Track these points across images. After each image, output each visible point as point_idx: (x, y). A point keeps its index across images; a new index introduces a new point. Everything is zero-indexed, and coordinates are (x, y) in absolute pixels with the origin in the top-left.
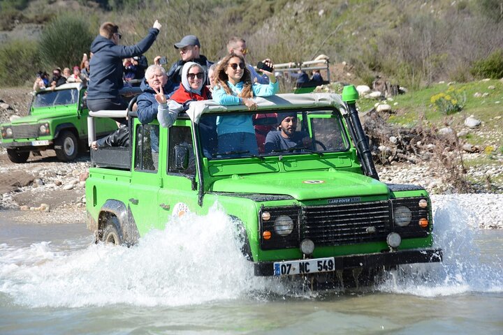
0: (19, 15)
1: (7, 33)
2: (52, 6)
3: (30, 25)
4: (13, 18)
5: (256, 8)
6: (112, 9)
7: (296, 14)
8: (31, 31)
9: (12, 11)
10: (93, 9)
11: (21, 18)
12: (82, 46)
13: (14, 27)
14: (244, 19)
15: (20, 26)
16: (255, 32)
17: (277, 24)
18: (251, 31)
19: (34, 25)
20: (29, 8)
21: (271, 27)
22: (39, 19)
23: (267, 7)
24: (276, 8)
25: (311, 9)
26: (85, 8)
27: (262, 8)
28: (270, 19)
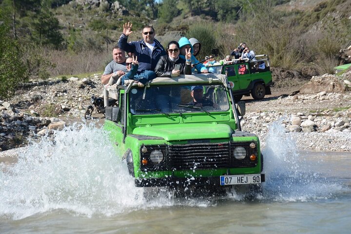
0: (168, 26)
1: (161, 37)
2: (185, 20)
3: (174, 32)
4: (165, 28)
5: (308, 16)
6: (219, 20)
7: (334, 19)
8: (174, 35)
9: (164, 24)
10: (208, 21)
11: (169, 28)
12: (207, 43)
13: (165, 33)
14: (301, 23)
15: (168, 33)
16: (307, 31)
17: (322, 26)
18: (305, 30)
19: (176, 32)
20: (173, 22)
21: (317, 28)
22: (179, 28)
23: (315, 16)
24: (321, 16)
25: (343, 16)
26: (204, 20)
27: (312, 17)
28: (316, 22)
